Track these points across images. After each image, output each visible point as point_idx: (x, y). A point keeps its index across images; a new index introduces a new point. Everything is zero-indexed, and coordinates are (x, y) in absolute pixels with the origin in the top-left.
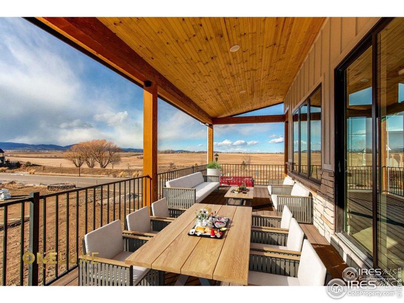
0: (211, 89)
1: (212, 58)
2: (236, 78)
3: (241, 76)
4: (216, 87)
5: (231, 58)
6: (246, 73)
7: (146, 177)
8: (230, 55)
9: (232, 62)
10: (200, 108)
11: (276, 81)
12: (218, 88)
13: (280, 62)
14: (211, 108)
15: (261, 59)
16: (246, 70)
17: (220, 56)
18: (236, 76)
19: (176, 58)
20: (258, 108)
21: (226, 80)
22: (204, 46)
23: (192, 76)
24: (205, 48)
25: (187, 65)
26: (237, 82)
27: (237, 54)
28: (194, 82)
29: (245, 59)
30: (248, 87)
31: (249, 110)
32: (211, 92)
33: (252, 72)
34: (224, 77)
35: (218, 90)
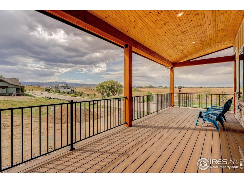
0: (168, 44)
1: (165, 24)
2: (186, 34)
3: (189, 32)
4: (171, 42)
5: (179, 21)
6: (193, 29)
7: (125, 98)
8: (178, 19)
9: (180, 23)
10: (162, 57)
11: (222, 31)
12: (173, 43)
13: (222, 15)
14: (171, 57)
15: (204, 17)
16: (192, 26)
17: (170, 22)
18: (185, 32)
19: (141, 29)
20: (209, 53)
21: (178, 37)
22: (158, 17)
23: (153, 37)
24: (159, 19)
25: (149, 31)
26: (187, 37)
27: (183, 18)
28: (155, 41)
29: (190, 20)
30: (197, 39)
31: (202, 55)
32: (168, 46)
33: (198, 27)
34: (176, 35)
35: (173, 44)
